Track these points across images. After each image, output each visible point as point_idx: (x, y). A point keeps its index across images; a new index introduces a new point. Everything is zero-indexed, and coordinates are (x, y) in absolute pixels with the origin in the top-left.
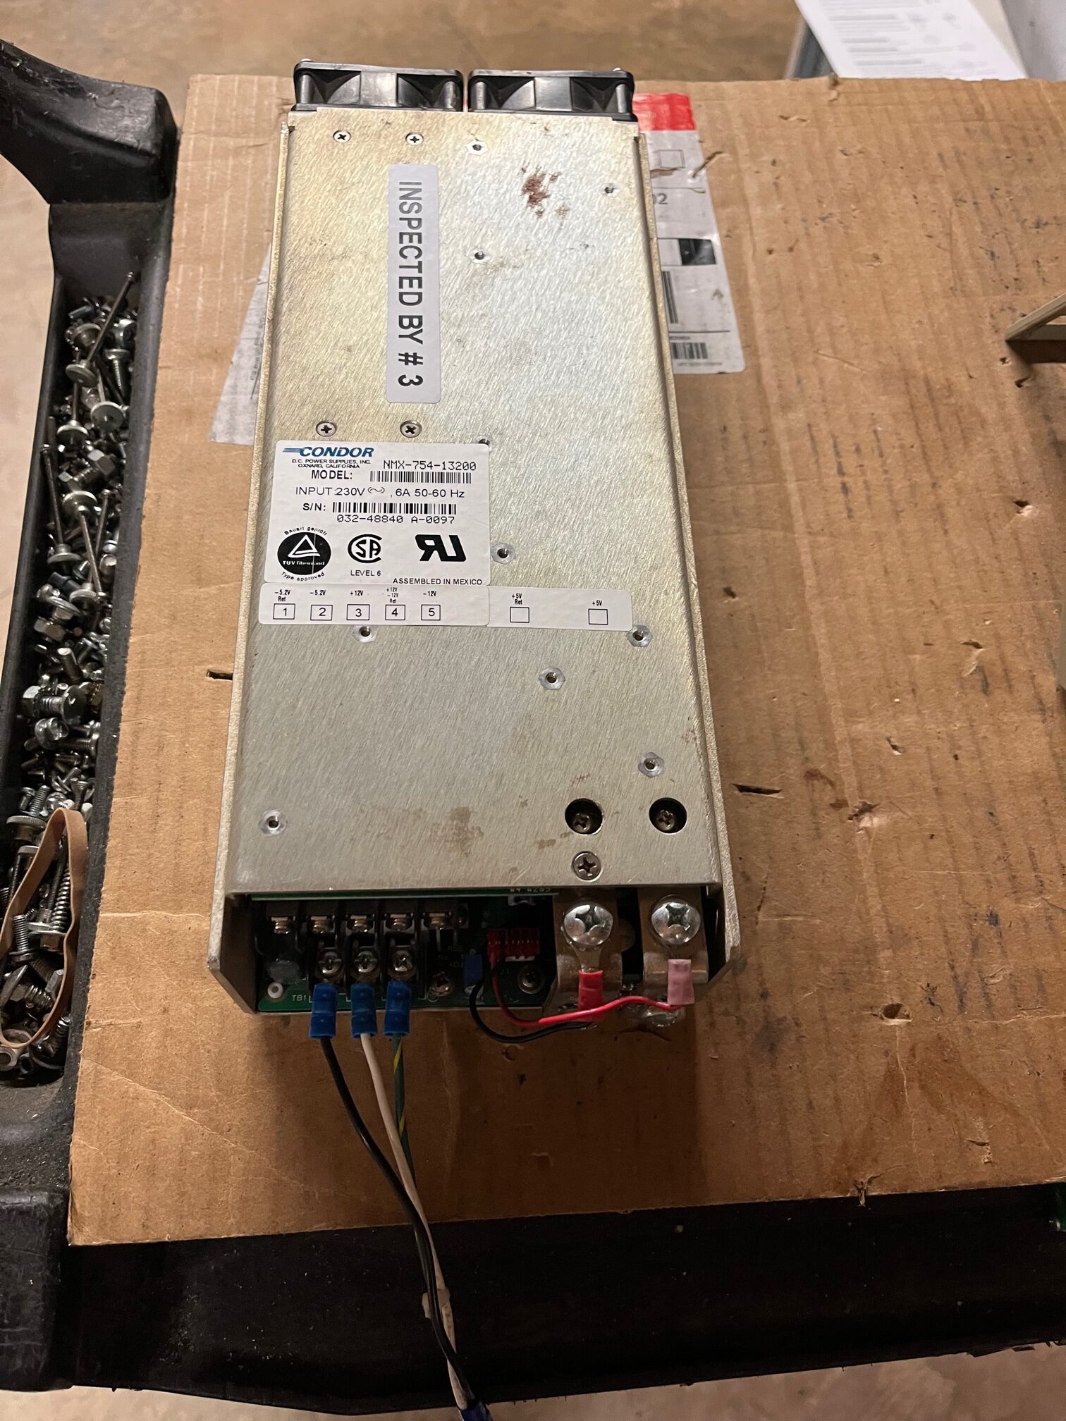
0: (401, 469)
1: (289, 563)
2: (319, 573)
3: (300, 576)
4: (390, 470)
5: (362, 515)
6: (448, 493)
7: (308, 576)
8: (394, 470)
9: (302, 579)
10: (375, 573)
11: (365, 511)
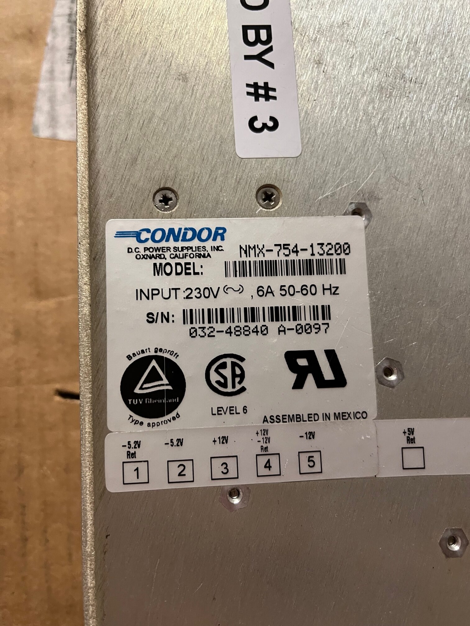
0: (261, 258)
1: (135, 402)
2: (174, 414)
3: (151, 421)
4: (248, 259)
5: (219, 326)
6: (320, 290)
7: (160, 420)
8: (252, 258)
9: (154, 425)
10: (240, 410)
11: (222, 321)
